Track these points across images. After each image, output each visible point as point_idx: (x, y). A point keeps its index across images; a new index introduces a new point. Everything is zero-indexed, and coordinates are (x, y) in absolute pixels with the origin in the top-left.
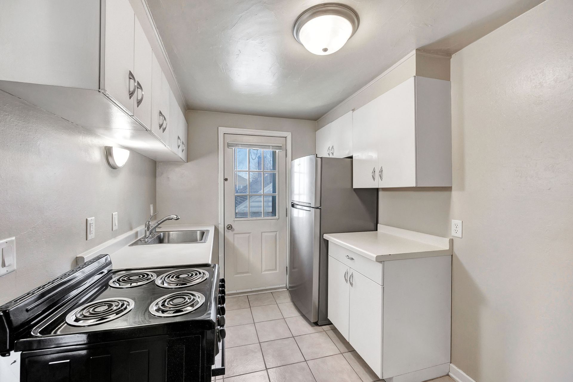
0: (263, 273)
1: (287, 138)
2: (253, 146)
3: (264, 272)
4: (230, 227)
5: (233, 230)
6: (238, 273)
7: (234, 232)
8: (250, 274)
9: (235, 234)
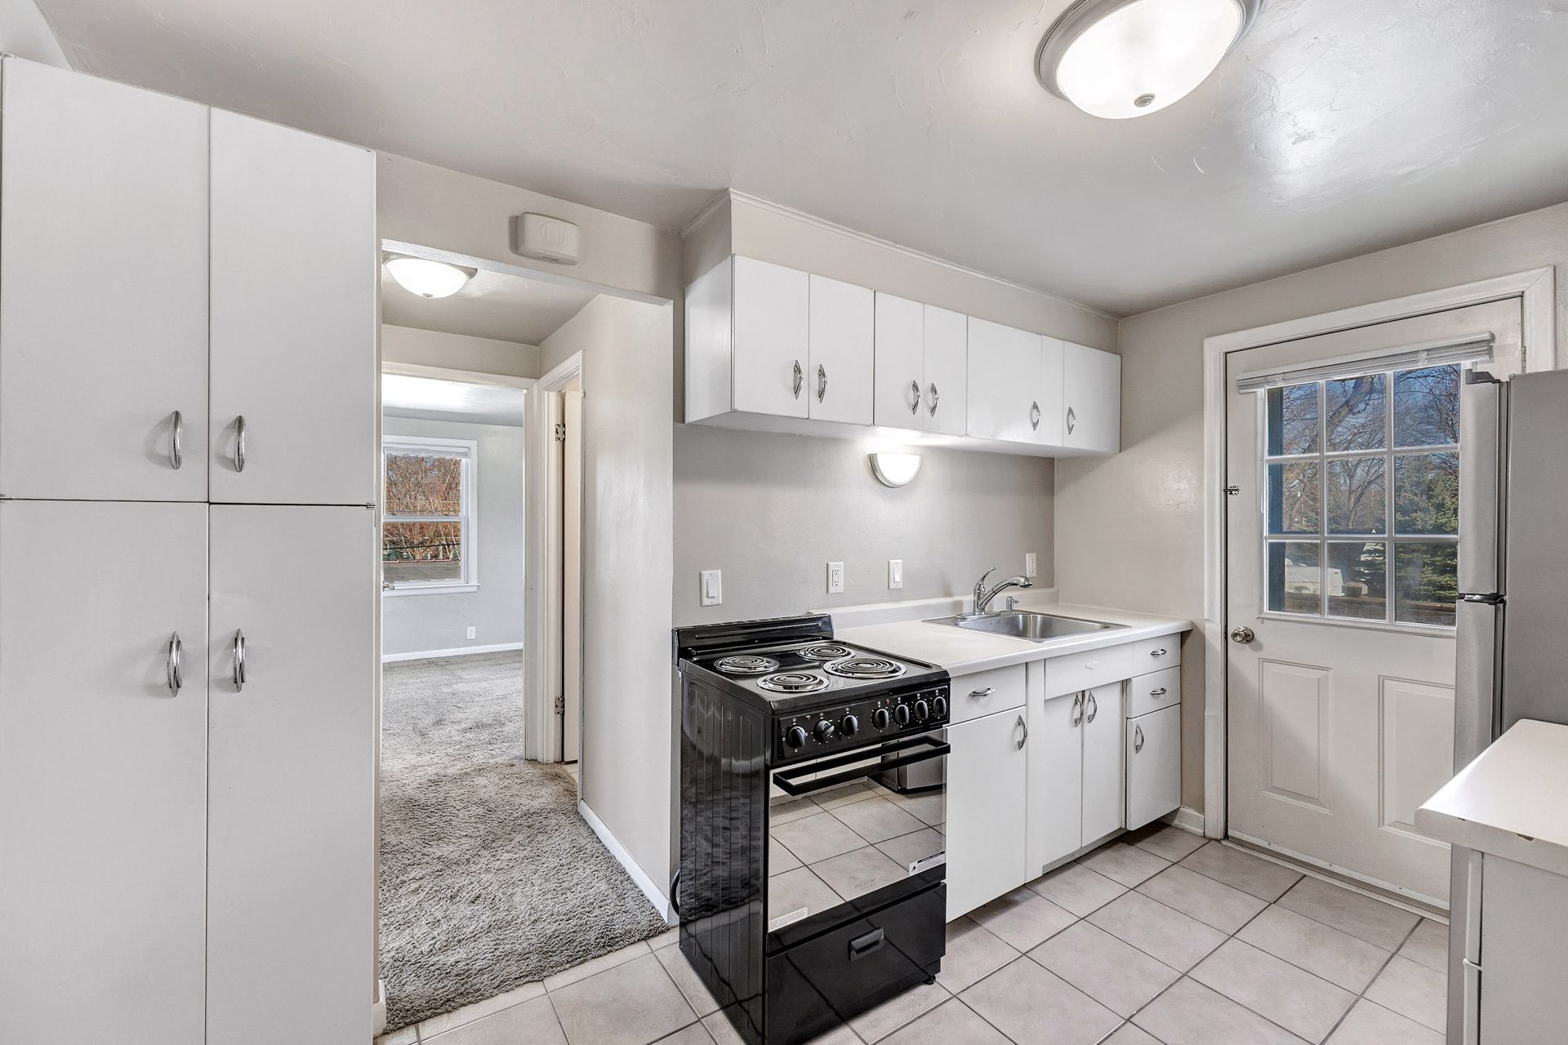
0: (1387, 828)
1: (1526, 295)
2: (1332, 370)
3: (1389, 825)
4: (1248, 638)
5: (1259, 648)
6: (1275, 789)
7: (1262, 655)
8: (1326, 811)
9: (1265, 660)
